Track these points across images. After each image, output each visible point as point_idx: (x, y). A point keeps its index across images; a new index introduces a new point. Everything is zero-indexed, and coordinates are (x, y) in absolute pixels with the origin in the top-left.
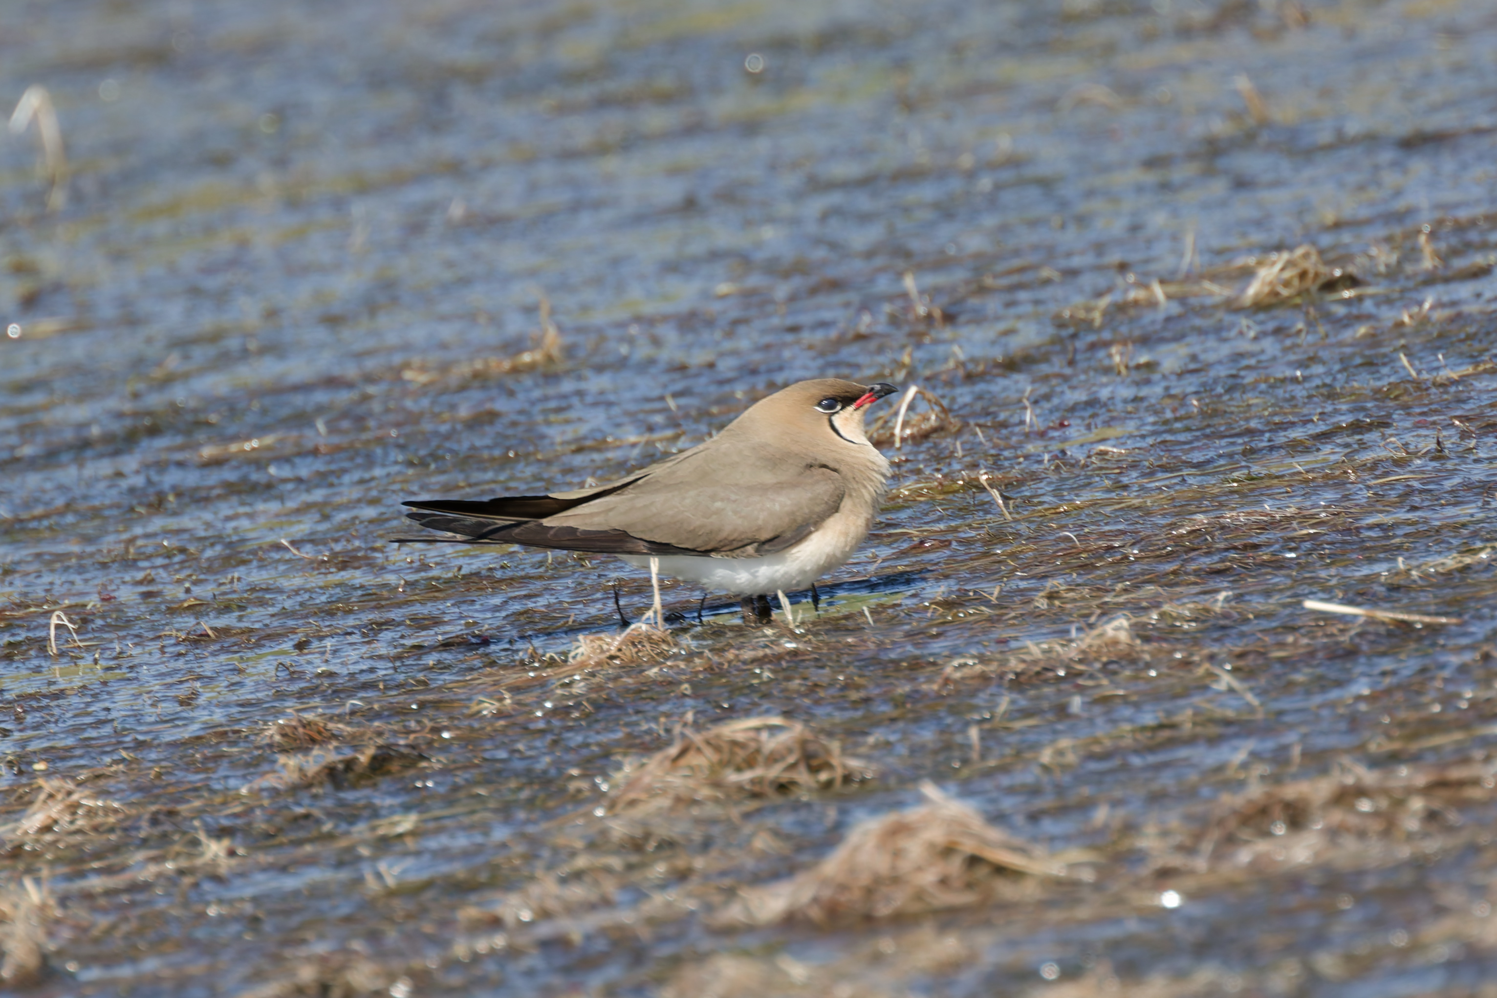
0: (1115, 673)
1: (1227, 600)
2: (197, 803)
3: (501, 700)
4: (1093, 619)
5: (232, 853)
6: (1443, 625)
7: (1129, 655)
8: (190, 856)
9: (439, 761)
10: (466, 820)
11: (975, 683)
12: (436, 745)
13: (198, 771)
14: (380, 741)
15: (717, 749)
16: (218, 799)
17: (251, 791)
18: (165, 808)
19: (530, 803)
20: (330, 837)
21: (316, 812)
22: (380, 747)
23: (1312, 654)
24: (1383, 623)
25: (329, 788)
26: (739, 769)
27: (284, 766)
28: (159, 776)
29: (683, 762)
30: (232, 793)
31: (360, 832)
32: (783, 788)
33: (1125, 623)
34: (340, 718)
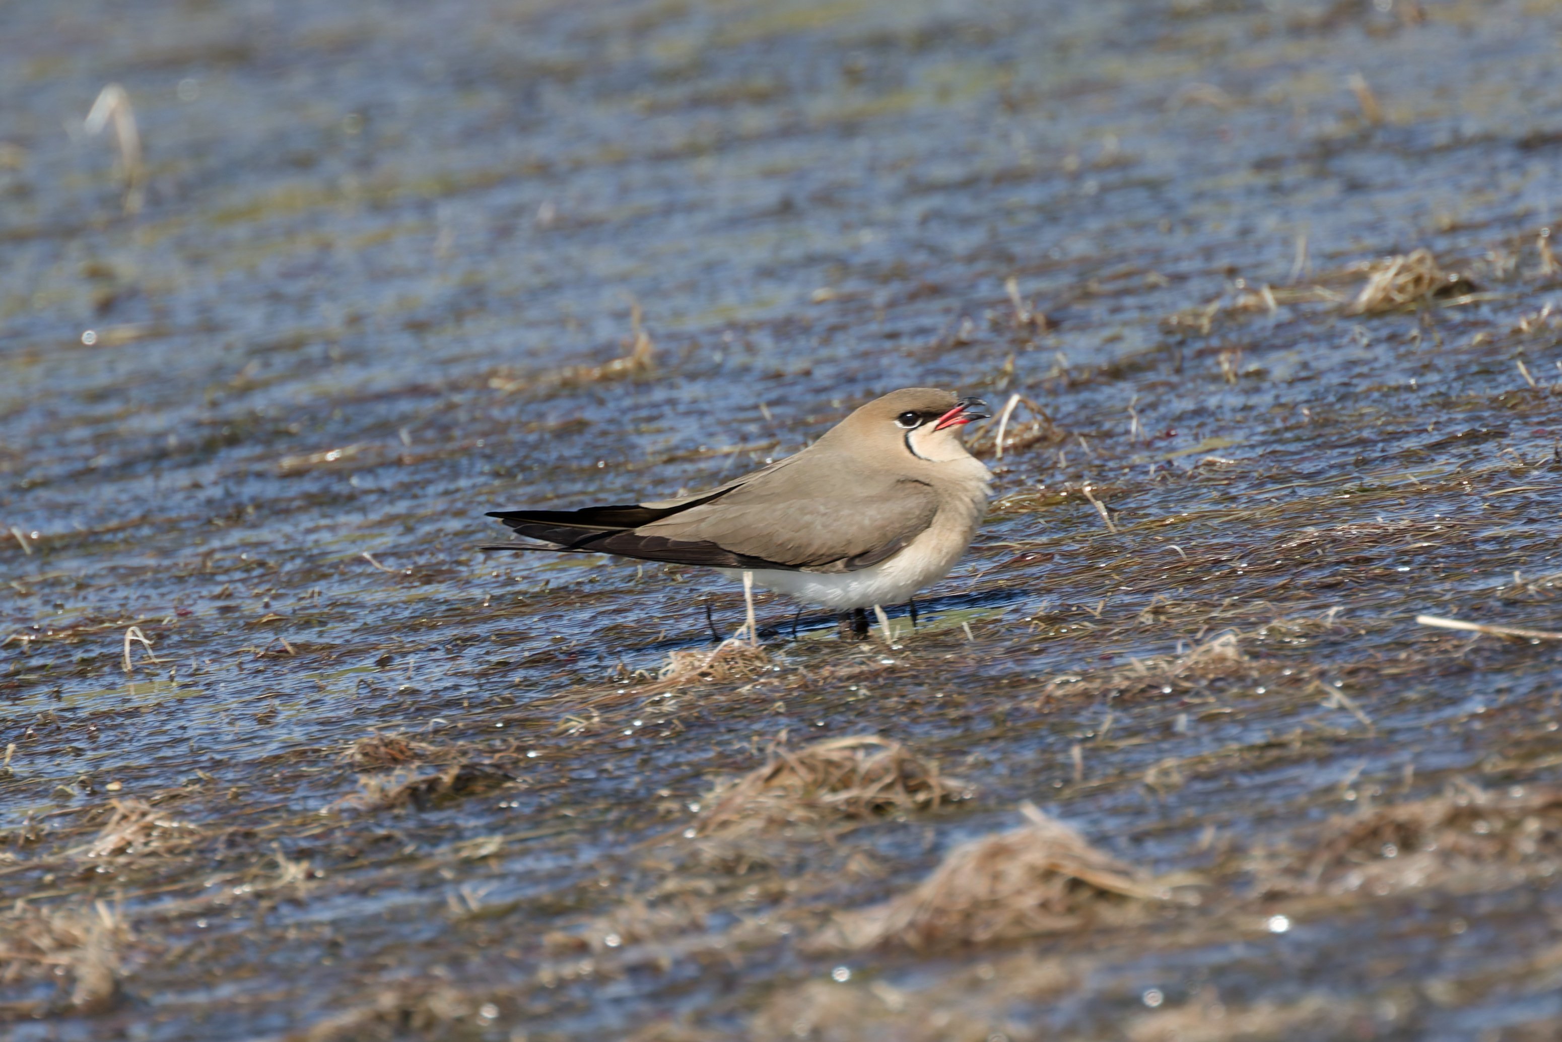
11: (1078, 701)
15: (812, 769)
22: (464, 767)
24: (1499, 639)
26: (834, 790)
29: (776, 782)
32: (879, 808)
33: (1233, 639)
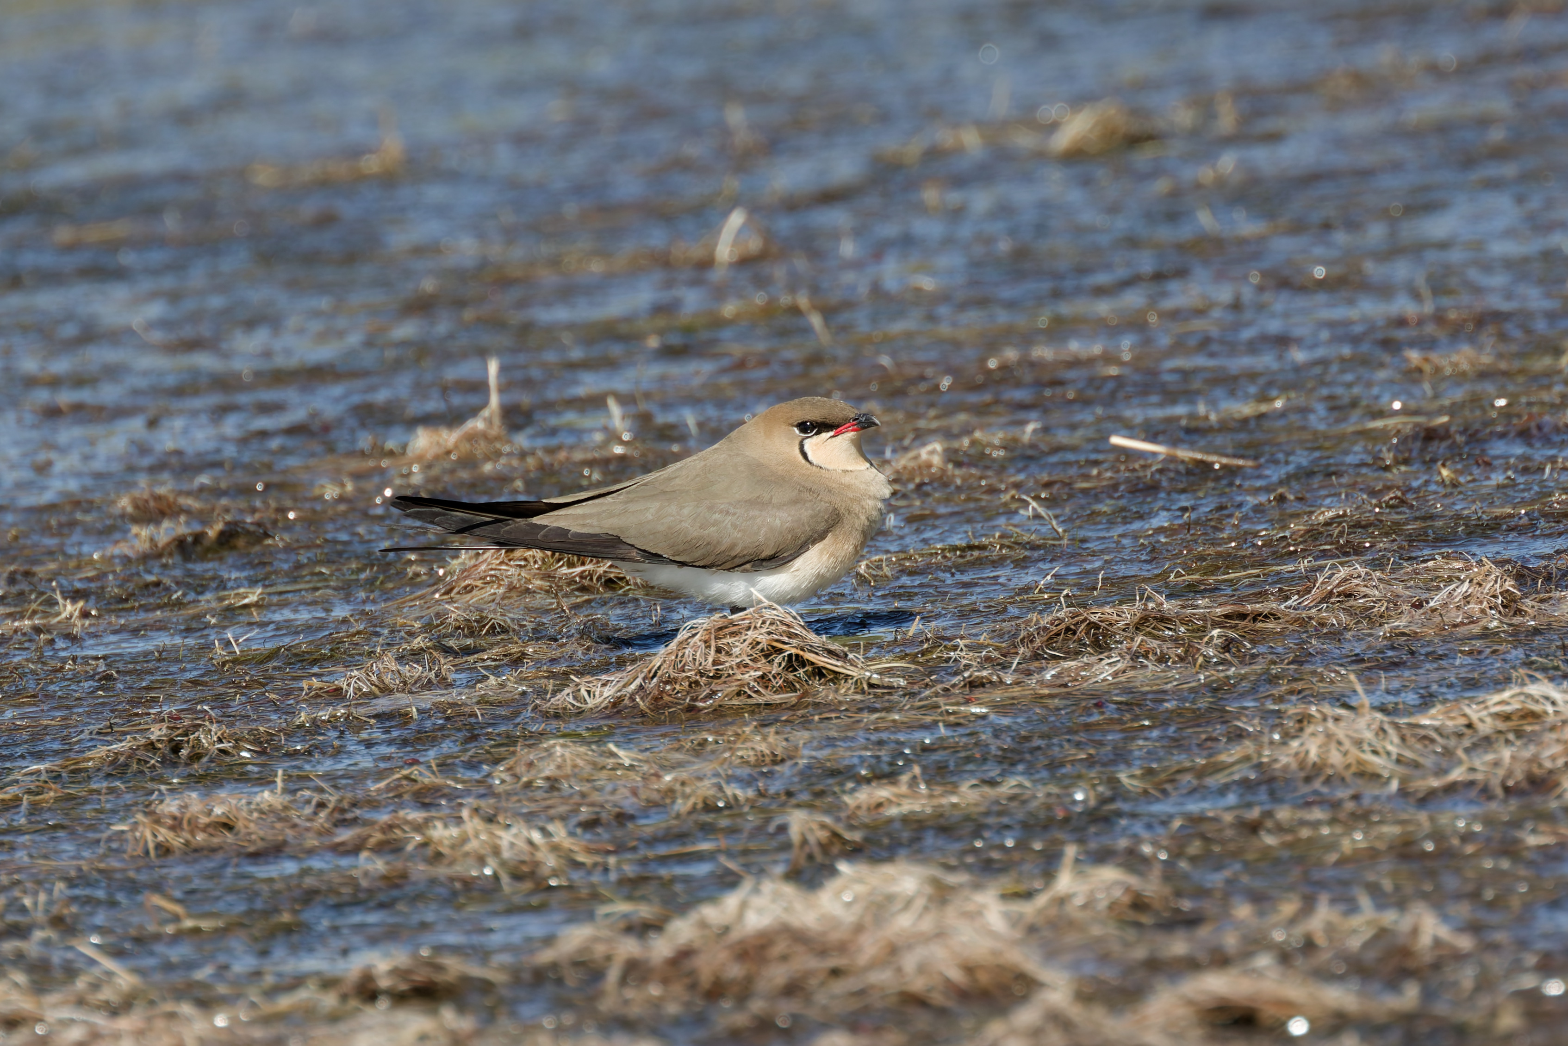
0: (927, 495)
1: (1035, 431)
2: (52, 566)
3: (343, 485)
4: (906, 442)
5: (85, 615)
6: (1240, 468)
7: (941, 478)
8: (46, 615)
9: (282, 539)
10: (309, 597)
12: (280, 525)
13: (53, 535)
14: (228, 518)
16: (72, 564)
17: (103, 557)
18: (22, 569)
19: (370, 583)
20: (179, 604)
21: (167, 581)
22: (227, 524)
23: (1115, 487)
24: (1183, 462)
25: (177, 559)
26: (569, 564)
27: (137, 536)
28: (16, 538)
30: (87, 558)
31: (208, 601)
32: (609, 583)
33: (938, 447)
34: (189, 494)
